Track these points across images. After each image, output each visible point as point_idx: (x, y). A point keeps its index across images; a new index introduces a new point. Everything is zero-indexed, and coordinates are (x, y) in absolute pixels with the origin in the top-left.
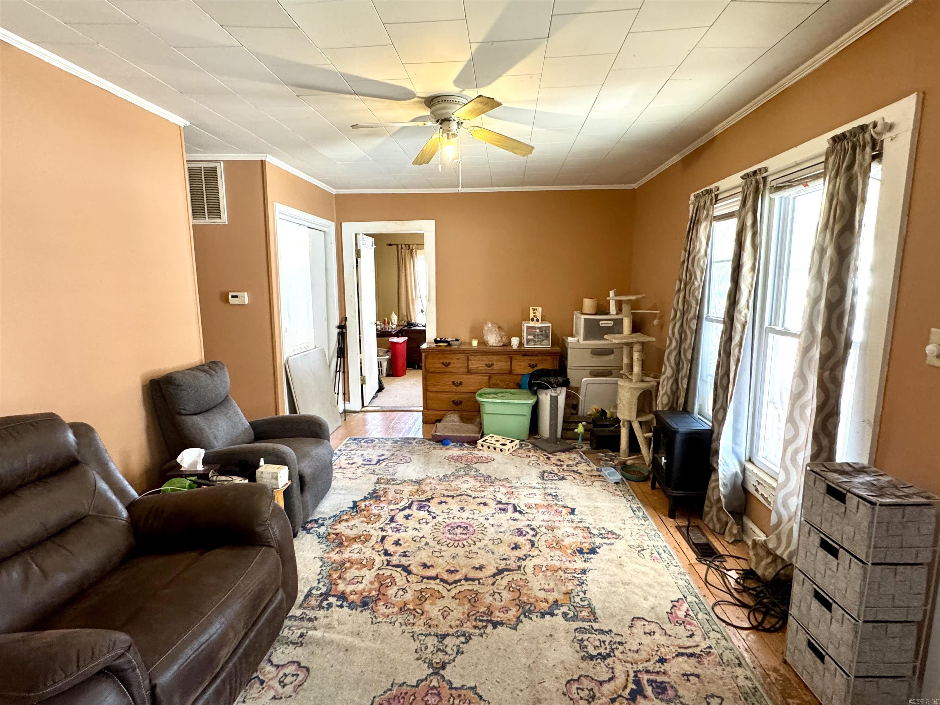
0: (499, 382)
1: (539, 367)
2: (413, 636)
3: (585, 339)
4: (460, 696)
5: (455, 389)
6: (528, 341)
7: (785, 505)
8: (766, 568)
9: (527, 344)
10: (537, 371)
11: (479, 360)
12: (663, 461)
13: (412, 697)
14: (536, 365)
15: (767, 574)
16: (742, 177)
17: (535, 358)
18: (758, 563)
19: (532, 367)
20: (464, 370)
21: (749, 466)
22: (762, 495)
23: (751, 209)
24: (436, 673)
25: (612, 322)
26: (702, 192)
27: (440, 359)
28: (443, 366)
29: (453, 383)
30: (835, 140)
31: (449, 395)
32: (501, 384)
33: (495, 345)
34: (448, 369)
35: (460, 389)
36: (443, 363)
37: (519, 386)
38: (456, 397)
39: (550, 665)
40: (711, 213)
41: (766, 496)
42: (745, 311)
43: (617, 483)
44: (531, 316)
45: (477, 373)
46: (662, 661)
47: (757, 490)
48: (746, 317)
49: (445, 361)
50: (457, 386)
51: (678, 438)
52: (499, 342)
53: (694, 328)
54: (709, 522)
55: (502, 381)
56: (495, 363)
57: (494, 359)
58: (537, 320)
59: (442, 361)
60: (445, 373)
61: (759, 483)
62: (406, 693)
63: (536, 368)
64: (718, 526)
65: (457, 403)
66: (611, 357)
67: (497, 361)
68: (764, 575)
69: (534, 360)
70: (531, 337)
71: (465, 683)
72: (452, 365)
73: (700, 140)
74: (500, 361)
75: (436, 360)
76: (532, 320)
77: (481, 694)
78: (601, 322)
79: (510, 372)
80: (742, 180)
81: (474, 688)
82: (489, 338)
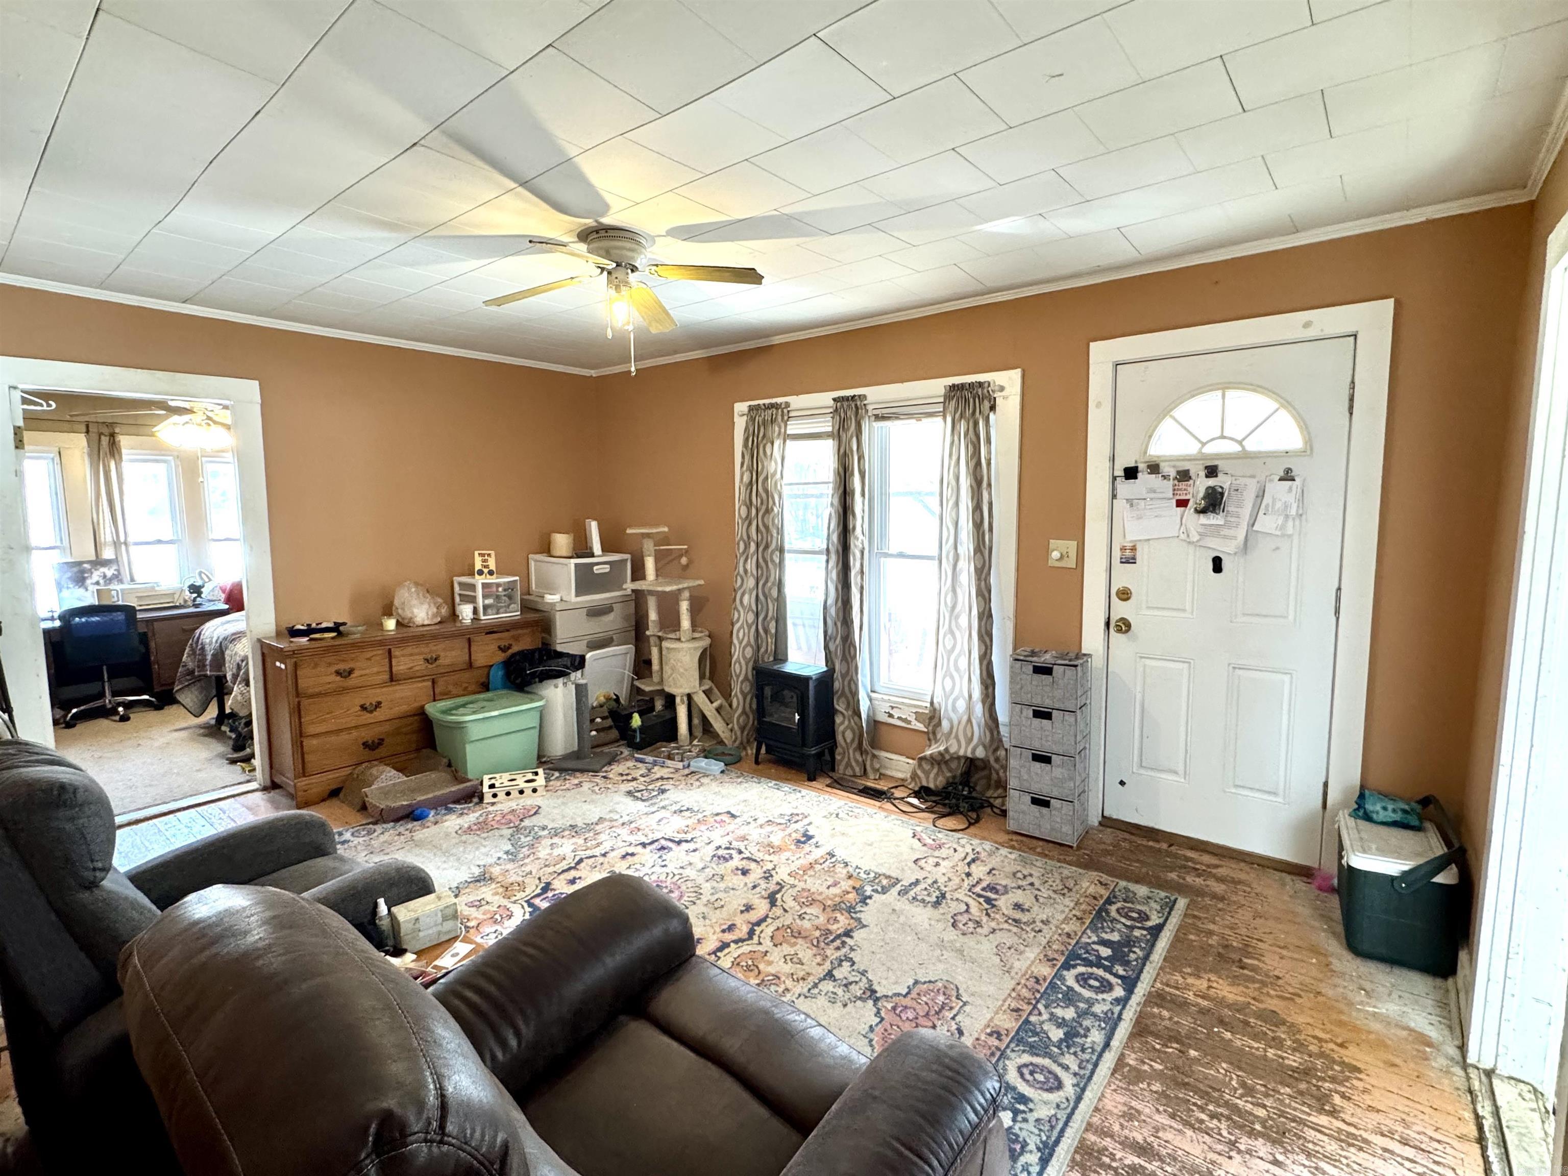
0: (451, 688)
1: (515, 649)
2: (806, 997)
3: (577, 595)
4: (919, 994)
5: (367, 718)
6: (485, 608)
7: (954, 709)
8: (935, 779)
9: (485, 614)
10: (513, 655)
11: (411, 655)
12: (797, 717)
13: (895, 1027)
14: (509, 647)
15: (938, 783)
16: (834, 400)
17: (506, 634)
18: (927, 778)
19: (503, 649)
20: (386, 677)
21: (873, 695)
22: (899, 718)
23: (854, 434)
24: (877, 1000)
25: (608, 566)
26: (764, 405)
27: (330, 664)
28: (338, 678)
29: (363, 708)
30: (953, 387)
31: (355, 734)
32: (454, 691)
33: (426, 622)
34: (352, 681)
35: (379, 715)
36: (338, 673)
37: (485, 687)
38: (368, 735)
39: (928, 927)
40: (783, 430)
41: (904, 717)
42: (861, 537)
43: (722, 772)
44: (478, 566)
45: (410, 677)
46: (968, 875)
47: (891, 716)
48: (862, 544)
49: (342, 666)
50: (371, 712)
51: (811, 685)
52: (434, 616)
53: (777, 561)
54: (846, 768)
55: (455, 684)
56: (442, 654)
57: (436, 648)
58: (491, 573)
59: (336, 667)
60: (343, 691)
61: (893, 708)
62: (886, 1030)
63: (510, 652)
64: (857, 769)
65: (371, 746)
66: (611, 617)
67: (444, 650)
68: (936, 786)
69: (504, 638)
70: (487, 602)
71: (907, 985)
72: (356, 673)
73: (748, 343)
74: (452, 649)
75: (321, 669)
76: (480, 573)
77: (927, 980)
78: (595, 568)
79: (470, 665)
80: (832, 402)
81: (916, 982)
82: (415, 611)
